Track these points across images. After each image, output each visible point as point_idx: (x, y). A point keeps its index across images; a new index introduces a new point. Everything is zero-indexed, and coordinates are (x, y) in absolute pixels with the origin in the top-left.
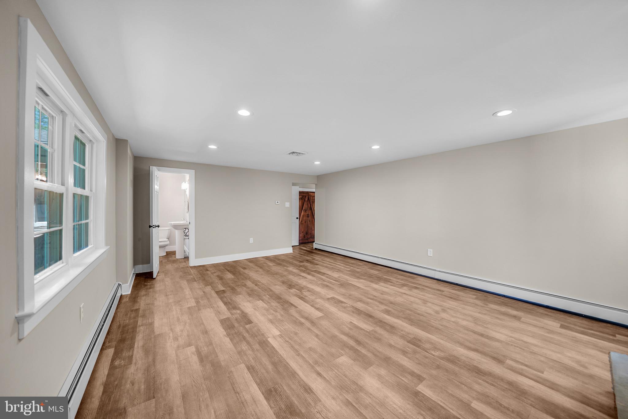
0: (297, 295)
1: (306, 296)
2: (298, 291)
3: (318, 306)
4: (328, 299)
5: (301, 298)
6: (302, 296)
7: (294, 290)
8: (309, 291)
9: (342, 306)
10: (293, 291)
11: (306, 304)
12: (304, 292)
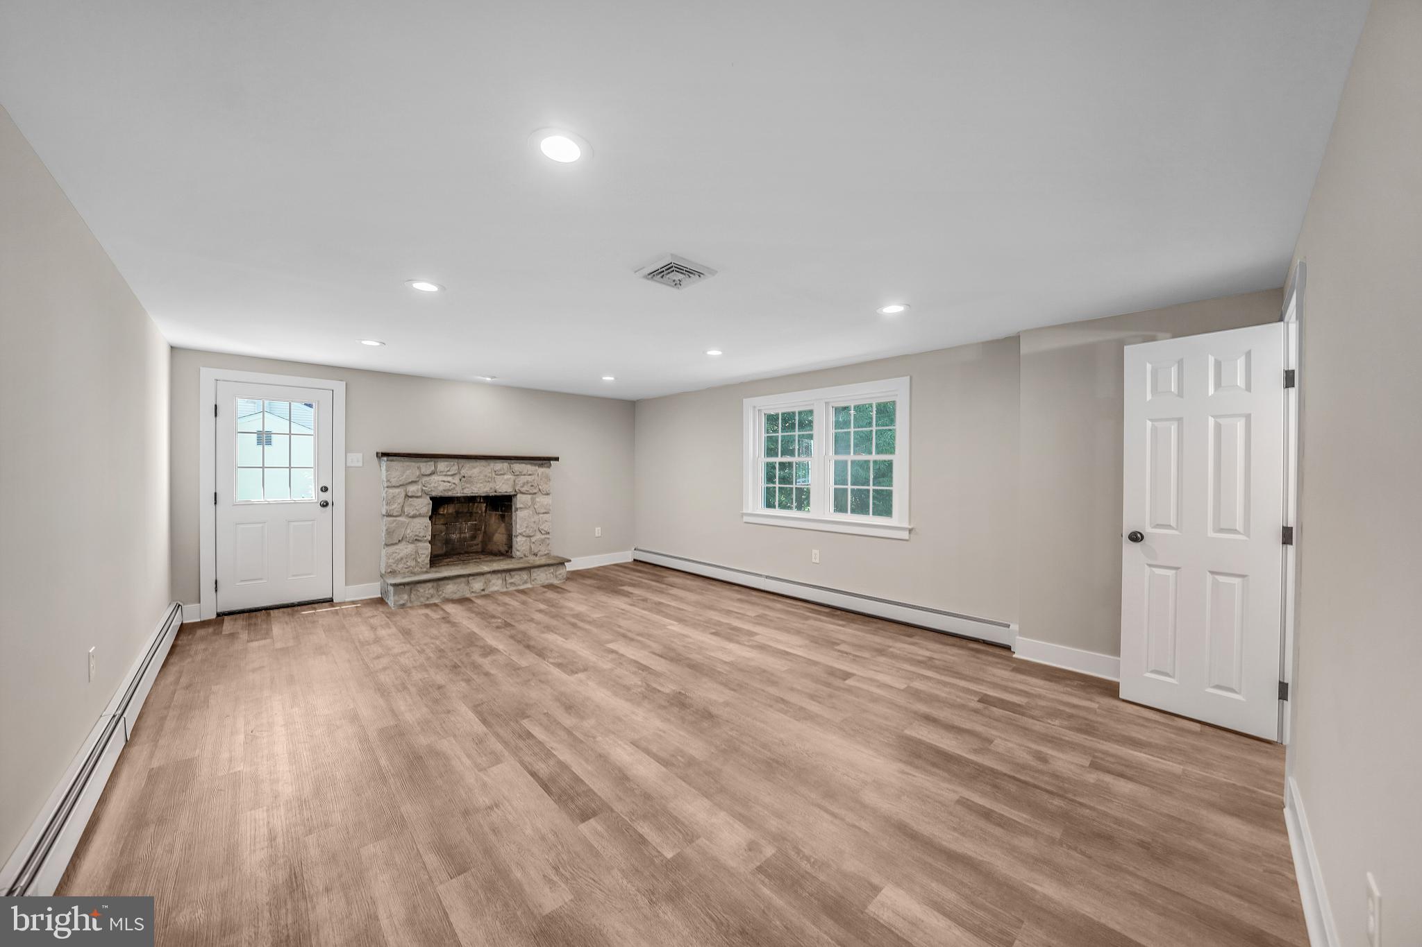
0: (657, 674)
1: (634, 673)
2: (655, 685)
3: (611, 656)
4: (585, 670)
5: (645, 668)
6: (644, 674)
7: (667, 691)
8: (628, 688)
9: (565, 658)
10: (669, 688)
11: (633, 658)
12: (640, 683)
